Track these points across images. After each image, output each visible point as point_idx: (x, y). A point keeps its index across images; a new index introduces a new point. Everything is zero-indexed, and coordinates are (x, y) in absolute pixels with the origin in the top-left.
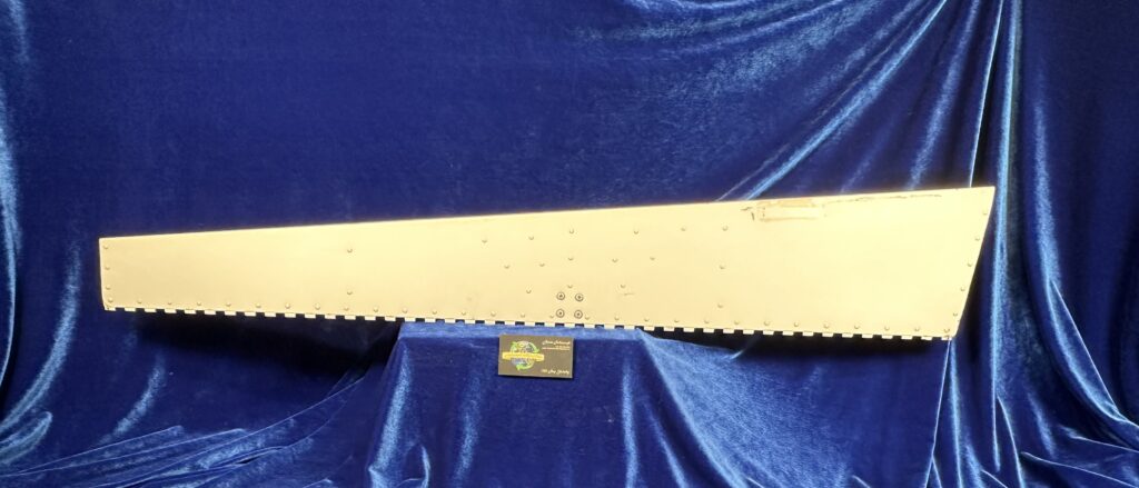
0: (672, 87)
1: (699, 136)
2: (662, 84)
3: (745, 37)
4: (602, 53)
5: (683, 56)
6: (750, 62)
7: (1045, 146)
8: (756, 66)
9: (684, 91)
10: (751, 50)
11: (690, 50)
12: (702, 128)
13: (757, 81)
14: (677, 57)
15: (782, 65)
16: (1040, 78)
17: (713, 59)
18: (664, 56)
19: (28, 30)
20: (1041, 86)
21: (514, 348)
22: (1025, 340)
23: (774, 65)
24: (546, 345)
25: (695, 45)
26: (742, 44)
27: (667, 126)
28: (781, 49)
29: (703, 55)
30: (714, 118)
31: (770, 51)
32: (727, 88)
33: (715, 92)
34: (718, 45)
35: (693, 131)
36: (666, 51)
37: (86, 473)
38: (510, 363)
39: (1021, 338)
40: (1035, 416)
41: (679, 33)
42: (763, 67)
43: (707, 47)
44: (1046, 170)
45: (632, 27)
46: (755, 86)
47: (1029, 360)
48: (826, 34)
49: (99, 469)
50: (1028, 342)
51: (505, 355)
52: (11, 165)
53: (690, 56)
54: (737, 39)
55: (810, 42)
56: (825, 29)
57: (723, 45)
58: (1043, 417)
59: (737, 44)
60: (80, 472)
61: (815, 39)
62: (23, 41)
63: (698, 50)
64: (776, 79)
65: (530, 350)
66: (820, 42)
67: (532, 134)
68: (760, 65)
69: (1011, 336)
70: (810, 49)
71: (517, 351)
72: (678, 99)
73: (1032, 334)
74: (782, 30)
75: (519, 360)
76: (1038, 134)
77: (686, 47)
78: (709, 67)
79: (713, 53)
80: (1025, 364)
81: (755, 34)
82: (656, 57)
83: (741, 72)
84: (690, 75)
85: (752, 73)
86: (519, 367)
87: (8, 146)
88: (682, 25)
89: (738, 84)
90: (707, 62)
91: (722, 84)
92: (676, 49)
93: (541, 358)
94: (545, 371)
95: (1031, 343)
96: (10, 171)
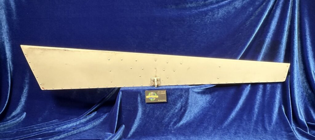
0: (195, 20)
1: (204, 34)
2: (193, 20)
3: (216, 5)
4: (175, 11)
5: (199, 12)
6: (218, 12)
7: (309, 31)
8: (220, 14)
9: (199, 21)
10: (219, 9)
11: (201, 10)
12: (205, 32)
13: (221, 18)
14: (197, 12)
15: (227, 13)
16: (306, 11)
17: (207, 12)
18: (193, 12)
19: (16, 11)
20: (306, 13)
21: (149, 95)
22: (306, 89)
23: (225, 13)
24: (159, 93)
25: (202, 8)
26: (216, 7)
27: (194, 32)
28: (227, 8)
29: (204, 11)
30: (208, 29)
31: (224, 9)
32: (212, 20)
33: (208, 22)
34: (209, 8)
35: (203, 33)
36: (193, 10)
37: (28, 132)
38: (149, 99)
39: (304, 88)
40: (310, 112)
41: (197, 5)
42: (222, 14)
43: (206, 9)
44: (310, 37)
45: (184, 4)
46: (220, 20)
47: (307, 95)
48: (240, 4)
49: (32, 131)
50: (306, 90)
51: (147, 97)
52: (10, 47)
53: (201, 11)
54: (214, 6)
55: (236, 6)
56: (240, 2)
57: (210, 8)
58: (313, 112)
59: (214, 7)
60: (26, 132)
61: (237, 5)
62: (14, 13)
63: (203, 10)
64: (226, 17)
65: (154, 95)
66: (239, 6)
67: (156, 35)
68: (221, 13)
69: (301, 88)
70: (236, 8)
71: (150, 95)
72: (197, 24)
73: (307, 87)
74: (227, 3)
75: (151, 98)
76: (307, 28)
77: (200, 9)
78: (206, 14)
79: (208, 10)
80: (306, 96)
81: (220, 4)
82: (191, 12)
83: (216, 16)
84: (201, 17)
85: (219, 15)
86: (151, 100)
87: (9, 42)
88: (198, 3)
89: (215, 19)
90: (206, 13)
91: (210, 19)
92: (197, 9)
93: (157, 97)
94: (159, 100)
95: (308, 90)
96: (10, 49)
